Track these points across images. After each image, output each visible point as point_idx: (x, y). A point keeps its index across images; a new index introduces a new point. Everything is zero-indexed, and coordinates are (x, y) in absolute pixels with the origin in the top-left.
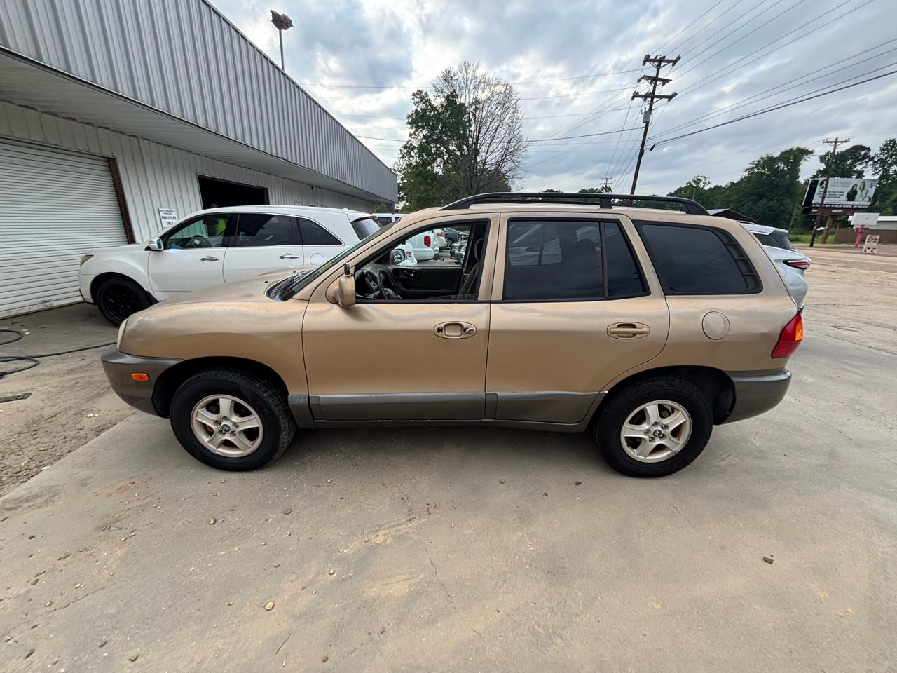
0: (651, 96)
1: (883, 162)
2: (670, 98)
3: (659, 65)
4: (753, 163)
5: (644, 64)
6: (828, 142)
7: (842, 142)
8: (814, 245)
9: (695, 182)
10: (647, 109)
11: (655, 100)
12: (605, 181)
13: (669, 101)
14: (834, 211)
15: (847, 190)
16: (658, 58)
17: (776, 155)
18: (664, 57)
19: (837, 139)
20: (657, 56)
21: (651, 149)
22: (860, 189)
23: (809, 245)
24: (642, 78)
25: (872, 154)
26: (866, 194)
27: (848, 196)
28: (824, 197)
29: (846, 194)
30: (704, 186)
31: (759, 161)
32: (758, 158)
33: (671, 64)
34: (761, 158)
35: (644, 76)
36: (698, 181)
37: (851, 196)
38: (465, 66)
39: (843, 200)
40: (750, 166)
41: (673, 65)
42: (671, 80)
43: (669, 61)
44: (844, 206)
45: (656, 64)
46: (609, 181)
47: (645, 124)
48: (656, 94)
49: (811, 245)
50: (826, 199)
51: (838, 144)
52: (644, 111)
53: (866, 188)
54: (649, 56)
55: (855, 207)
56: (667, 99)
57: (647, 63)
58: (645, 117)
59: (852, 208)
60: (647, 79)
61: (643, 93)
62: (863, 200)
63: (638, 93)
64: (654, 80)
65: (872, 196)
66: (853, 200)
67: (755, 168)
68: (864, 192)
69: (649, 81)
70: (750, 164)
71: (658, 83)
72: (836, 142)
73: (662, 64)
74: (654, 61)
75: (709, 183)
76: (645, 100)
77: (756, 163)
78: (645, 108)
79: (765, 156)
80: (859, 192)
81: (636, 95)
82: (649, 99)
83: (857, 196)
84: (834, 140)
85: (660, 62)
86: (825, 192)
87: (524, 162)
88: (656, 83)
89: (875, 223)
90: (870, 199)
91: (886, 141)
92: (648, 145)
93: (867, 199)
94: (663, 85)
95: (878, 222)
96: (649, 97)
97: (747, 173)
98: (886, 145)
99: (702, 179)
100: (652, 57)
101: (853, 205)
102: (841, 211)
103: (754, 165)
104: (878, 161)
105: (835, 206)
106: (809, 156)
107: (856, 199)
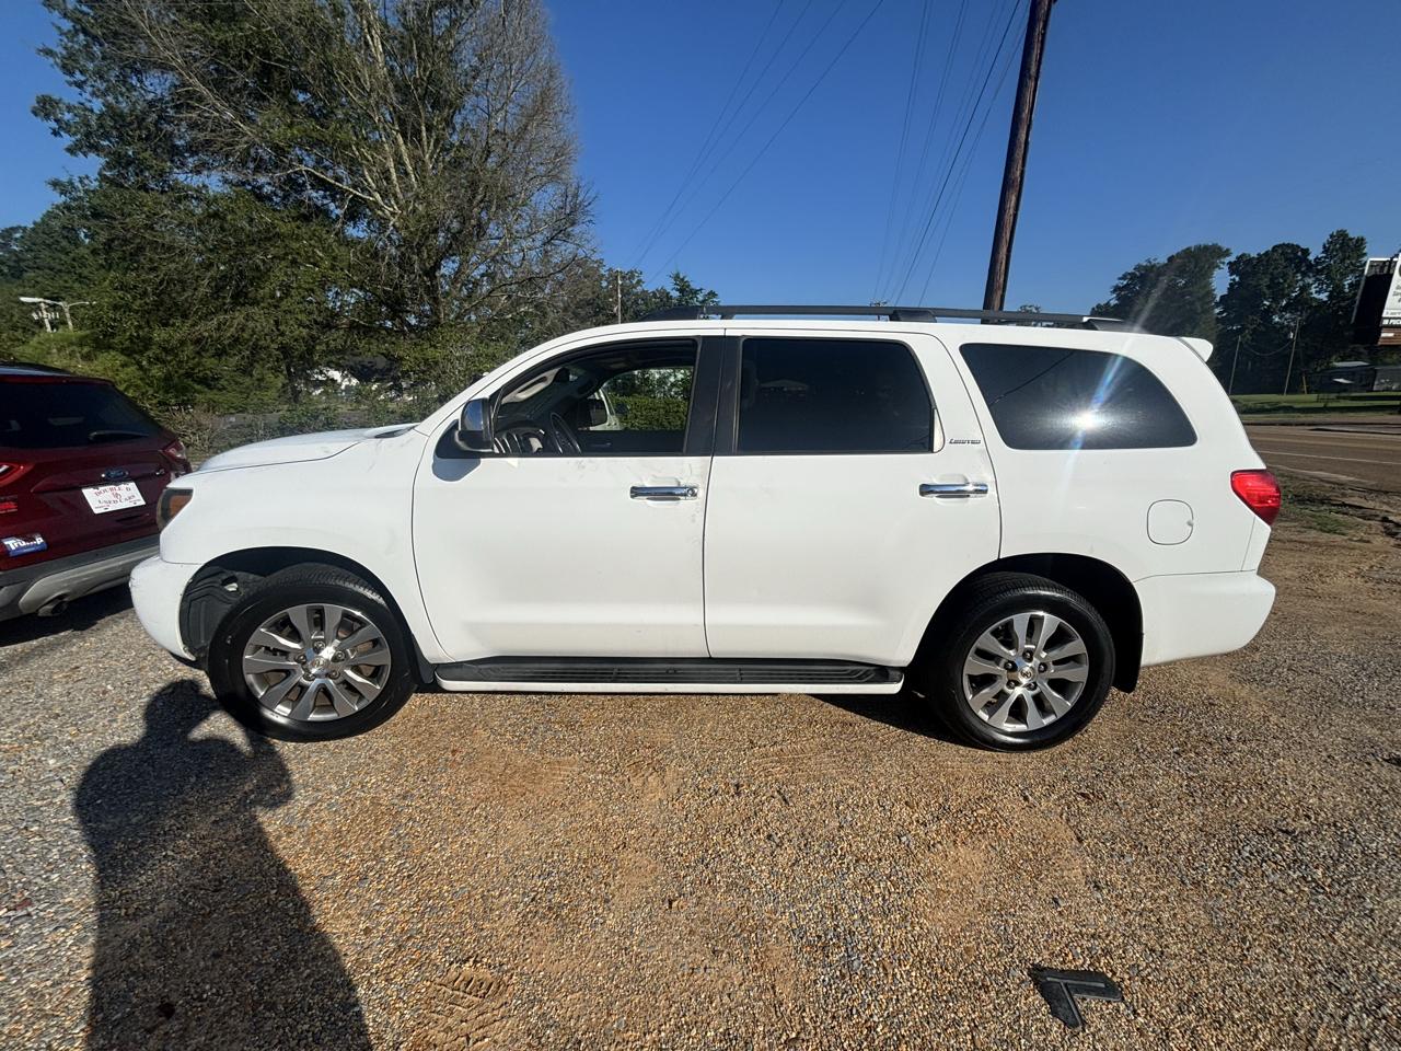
1: (1330, 271)
17: (1162, 260)
25: (1311, 259)
31: (1134, 274)
34: (1137, 269)
40: (1120, 283)
67: (1126, 285)
70: (1120, 279)
77: (1128, 277)
79: (1143, 265)
103: (1125, 283)
104: (1324, 268)
106: (1223, 259)
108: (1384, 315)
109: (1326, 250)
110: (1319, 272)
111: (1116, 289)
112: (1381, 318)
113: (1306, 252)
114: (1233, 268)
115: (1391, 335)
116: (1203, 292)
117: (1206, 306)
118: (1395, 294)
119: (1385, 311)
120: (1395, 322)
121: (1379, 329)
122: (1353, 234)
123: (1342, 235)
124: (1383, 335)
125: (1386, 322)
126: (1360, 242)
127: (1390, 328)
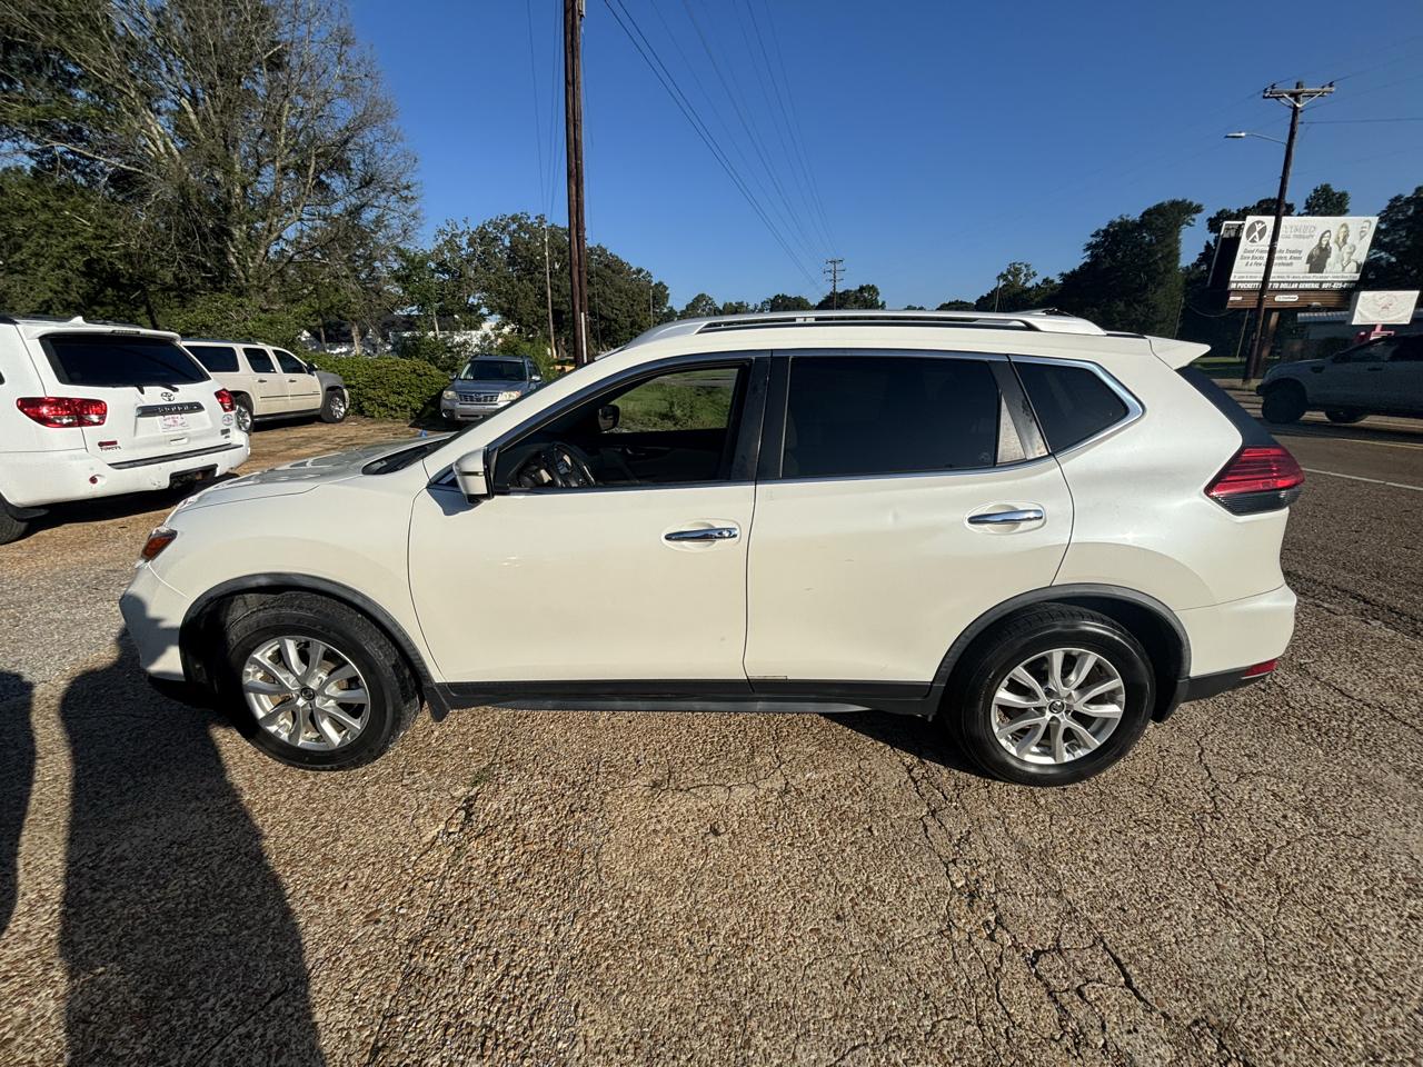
4: (1097, 234)
9: (1011, 273)
14: (1282, 298)
15: (1309, 246)
17: (1135, 216)
22: (1337, 242)
26: (1351, 253)
27: (1310, 258)
29: (1304, 256)
30: (1027, 280)
31: (1107, 231)
32: (1104, 227)
34: (1110, 225)
36: (1015, 272)
37: (1318, 261)
40: (1093, 240)
44: (1302, 286)
53: (1349, 240)
55: (1325, 286)
59: (1319, 290)
62: (1344, 268)
65: (1362, 259)
66: (1322, 272)
67: (1101, 243)
68: (1346, 249)
70: (1093, 236)
75: (1035, 274)
77: (1102, 233)
79: (1116, 220)
80: (1334, 248)
83: (1329, 260)
93: (1353, 266)
97: (1089, 253)
99: (1023, 268)
101: (1321, 283)
102: (1294, 298)
103: (1098, 239)
105: (1283, 286)
106: (1194, 216)
107: (1328, 268)
108: (1232, 279)
111: (1090, 247)
112: (1228, 282)
115: (1239, 298)
116: (1166, 250)
117: (1169, 266)
118: (1242, 258)
119: (1233, 275)
120: (1242, 286)
121: (1228, 293)
124: (1231, 298)
125: (1233, 286)
127: (1238, 292)
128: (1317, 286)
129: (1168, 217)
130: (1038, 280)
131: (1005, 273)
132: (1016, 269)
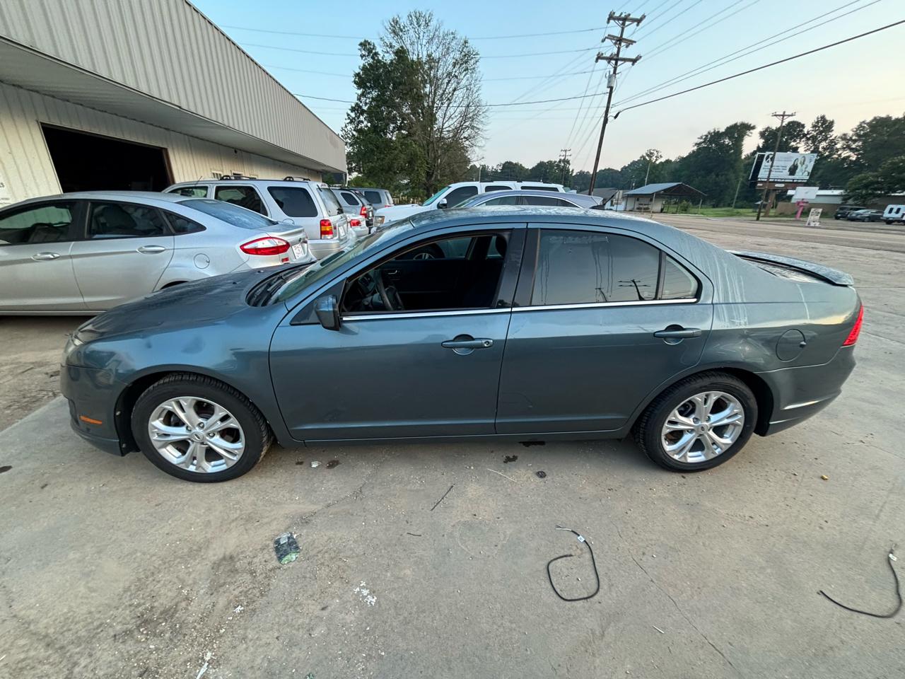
0: (615, 59)
1: (814, 139)
2: (634, 61)
3: (623, 24)
4: (701, 138)
5: (608, 22)
6: (775, 115)
7: (789, 116)
8: (761, 219)
9: (648, 155)
10: (612, 73)
11: (619, 63)
12: (564, 153)
13: (633, 64)
14: (777, 185)
15: (790, 164)
16: (623, 16)
17: (722, 130)
18: (629, 15)
19: (784, 112)
20: (621, 14)
21: (616, 117)
22: (800, 163)
23: (755, 218)
24: (606, 38)
25: (805, 131)
26: (806, 168)
27: (790, 170)
28: (770, 171)
29: (788, 168)
30: (656, 160)
31: (707, 136)
32: (706, 133)
33: (636, 23)
34: (709, 133)
35: (609, 35)
36: (650, 155)
37: (793, 171)
38: (416, 17)
39: (785, 175)
40: (698, 141)
41: (638, 25)
42: (635, 42)
43: (633, 20)
44: (786, 181)
45: (621, 22)
46: (568, 153)
47: (609, 90)
48: (621, 56)
49: (758, 219)
50: (772, 173)
51: (785, 117)
52: (607, 76)
53: (806, 163)
54: (614, 13)
55: (795, 181)
56: (631, 63)
57: (612, 21)
58: (609, 82)
59: (793, 182)
60: (611, 39)
61: (608, 55)
62: (802, 174)
63: (602, 54)
64: (619, 40)
65: (810, 171)
66: (794, 175)
67: (703, 142)
68: (804, 166)
69: (614, 41)
70: (699, 138)
71: (623, 44)
72: (783, 116)
73: (627, 23)
74: (619, 19)
75: (661, 157)
76: (609, 62)
77: (704, 137)
78: (610, 72)
79: (712, 131)
80: (799, 166)
81: (599, 57)
82: (613, 62)
83: (797, 171)
84: (782, 114)
85: (624, 20)
86: (772, 166)
87: (485, 129)
88: (620, 44)
89: (814, 197)
90: (809, 173)
91: (818, 118)
92: (612, 112)
93: (806, 173)
94: (627, 47)
95: (817, 196)
96: (614, 60)
97: (696, 148)
98: (818, 122)
99: (655, 152)
100: (617, 15)
102: (783, 185)
103: (702, 140)
104: (811, 137)
105: (779, 180)
106: (751, 131)
107: (797, 174)
108: (759, 177)
109: (814, 126)
110: (808, 139)
111: (696, 144)
112: (757, 178)
113: (803, 126)
114: (762, 135)
115: (761, 185)
116: (736, 149)
119: (759, 175)
120: (763, 180)
121: (756, 183)
122: (829, 118)
123: (823, 117)
124: (758, 185)
125: (759, 180)
126: (832, 123)
127: (761, 182)
128: (791, 181)
129: (739, 131)
130: (663, 160)
131: (645, 155)
132: (651, 153)
